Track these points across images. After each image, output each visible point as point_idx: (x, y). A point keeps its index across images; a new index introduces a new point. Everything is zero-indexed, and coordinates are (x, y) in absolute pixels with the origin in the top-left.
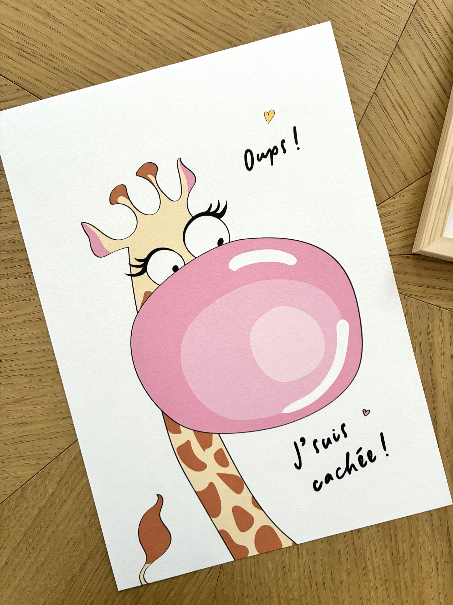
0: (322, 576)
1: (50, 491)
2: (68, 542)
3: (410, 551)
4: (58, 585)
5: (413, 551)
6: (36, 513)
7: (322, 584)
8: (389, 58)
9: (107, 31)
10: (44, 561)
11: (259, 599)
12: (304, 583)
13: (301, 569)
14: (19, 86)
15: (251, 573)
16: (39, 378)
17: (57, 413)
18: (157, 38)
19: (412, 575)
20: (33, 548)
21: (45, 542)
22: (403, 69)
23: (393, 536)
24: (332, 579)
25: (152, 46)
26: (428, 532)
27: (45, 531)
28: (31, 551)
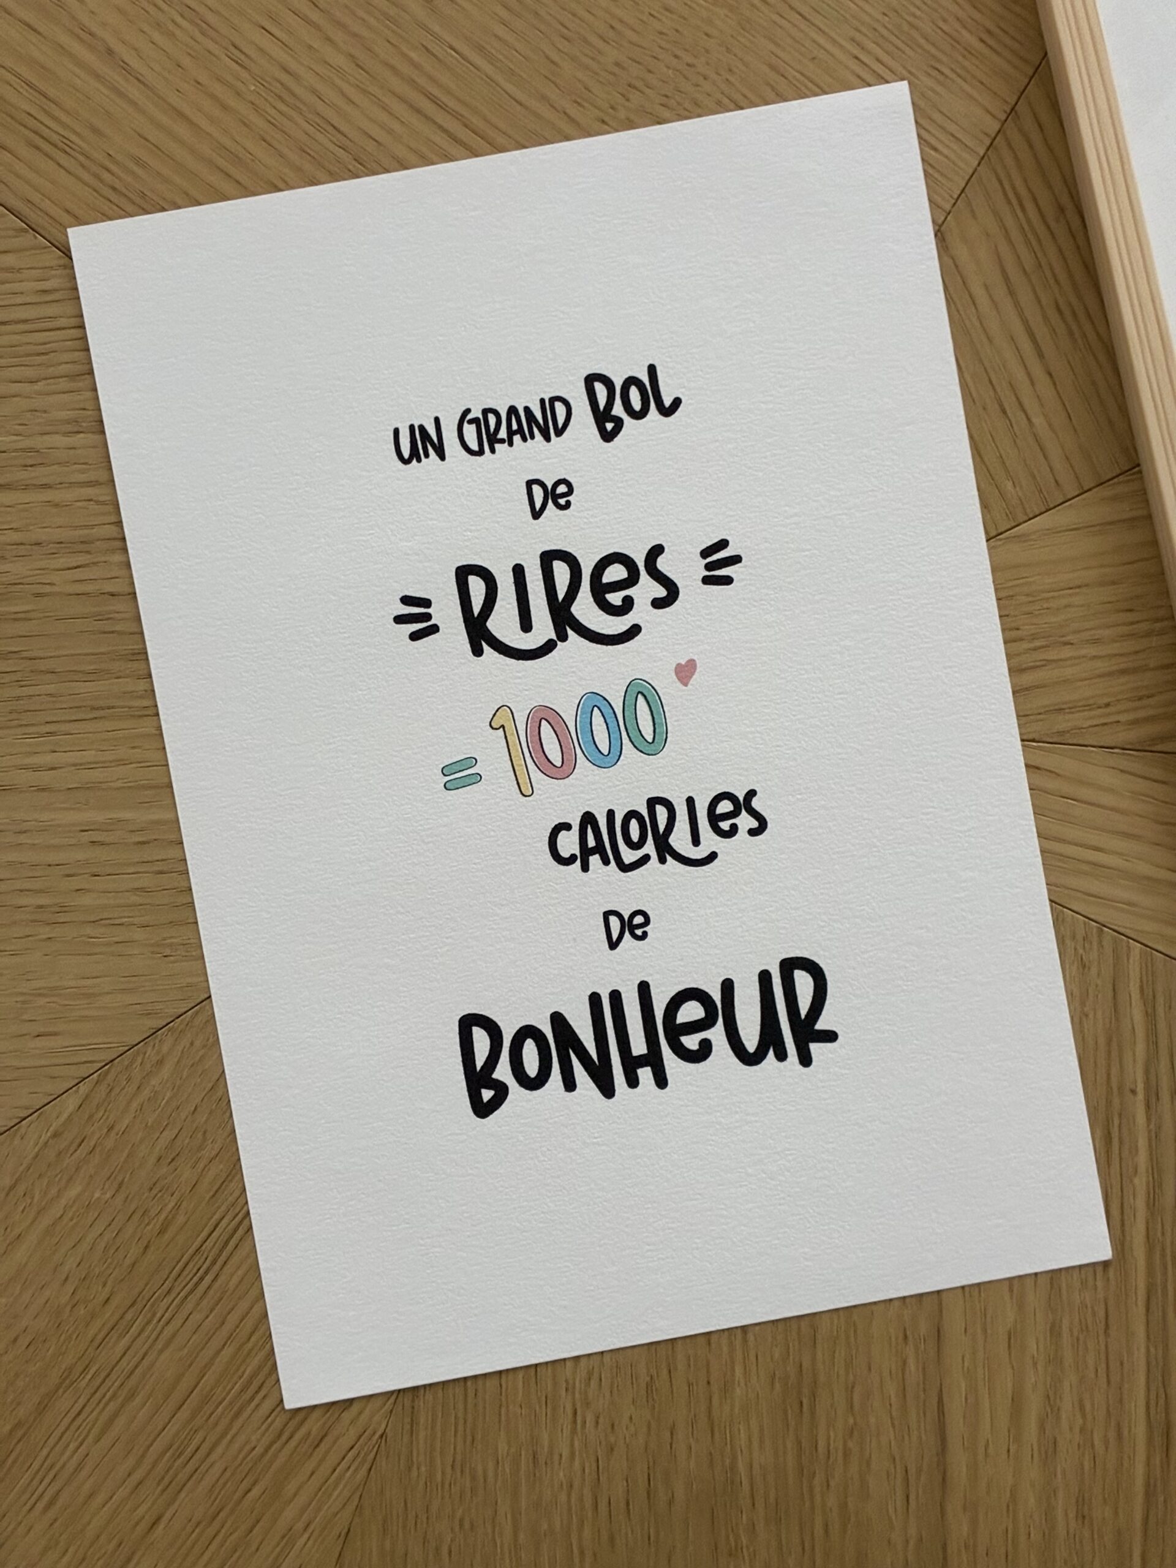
0: (625, 1484)
3: (845, 1446)
5: (850, 1444)
7: (623, 1505)
11: (467, 1526)
12: (581, 1499)
13: (577, 1463)
15: (454, 1461)
19: (843, 1506)
23: (805, 1401)
24: (648, 1493)
26: (890, 1405)
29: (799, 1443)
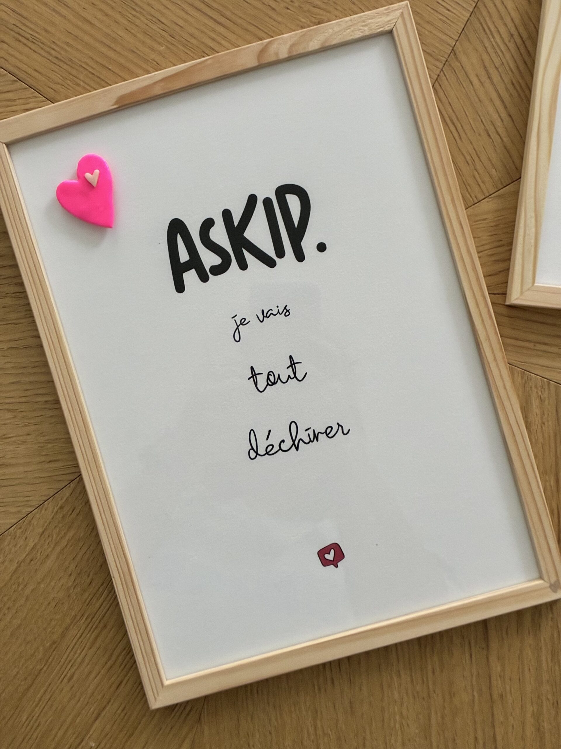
1: (31, 544)
2: (49, 603)
4: (34, 653)
6: (14, 567)
8: (443, 65)
9: (118, 17)
10: (20, 623)
14: (15, 77)
16: (24, 414)
17: (43, 455)
18: (177, 28)
20: (9, 608)
21: (22, 601)
22: (458, 78)
25: (170, 38)
27: (22, 589)
28: (6, 612)
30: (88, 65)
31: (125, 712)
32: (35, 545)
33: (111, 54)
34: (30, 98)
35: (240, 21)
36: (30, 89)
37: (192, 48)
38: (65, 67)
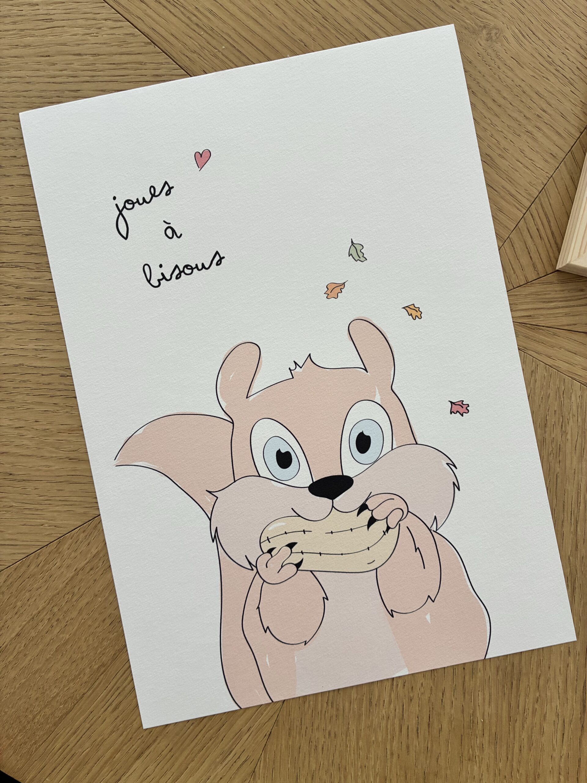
0: (417, 719)
1: (94, 551)
2: (104, 620)
3: (533, 707)
4: (79, 674)
5: (536, 706)
6: (71, 575)
7: (415, 730)
10: (68, 639)
11: (333, 735)
12: (393, 724)
13: (392, 705)
15: (328, 700)
18: (332, 12)
19: (530, 738)
20: (58, 620)
21: (74, 614)
23: (514, 683)
24: (429, 725)
26: (559, 687)
27: (77, 601)
28: (55, 624)
29: (510, 705)
30: (230, 36)
31: (172, 754)
32: (98, 553)
33: (257, 28)
34: (162, 63)
35: (400, 13)
36: (164, 54)
37: (344, 34)
38: (205, 35)
